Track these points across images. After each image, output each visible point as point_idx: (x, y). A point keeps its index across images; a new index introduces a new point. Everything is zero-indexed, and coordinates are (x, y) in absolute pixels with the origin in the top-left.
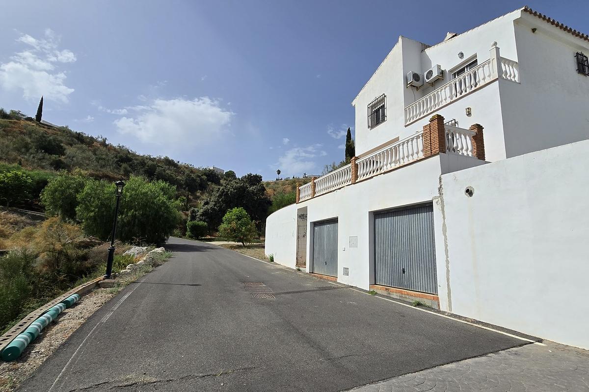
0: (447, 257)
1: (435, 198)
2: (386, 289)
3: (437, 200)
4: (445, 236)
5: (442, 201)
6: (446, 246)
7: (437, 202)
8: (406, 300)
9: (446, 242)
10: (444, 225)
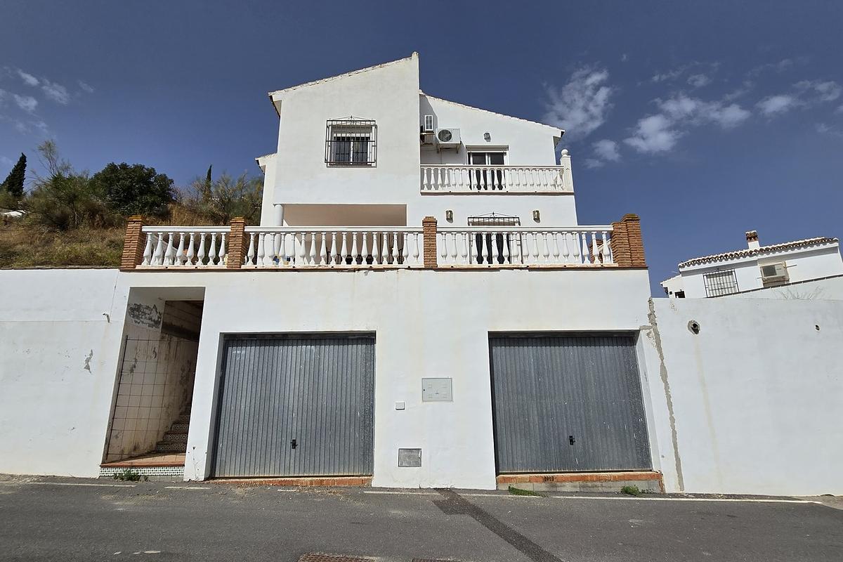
0: (672, 413)
1: (645, 328)
2: (546, 479)
3: (648, 331)
4: (666, 383)
5: (657, 334)
6: (669, 397)
7: (648, 334)
8: (595, 490)
9: (667, 392)
10: (663, 367)
